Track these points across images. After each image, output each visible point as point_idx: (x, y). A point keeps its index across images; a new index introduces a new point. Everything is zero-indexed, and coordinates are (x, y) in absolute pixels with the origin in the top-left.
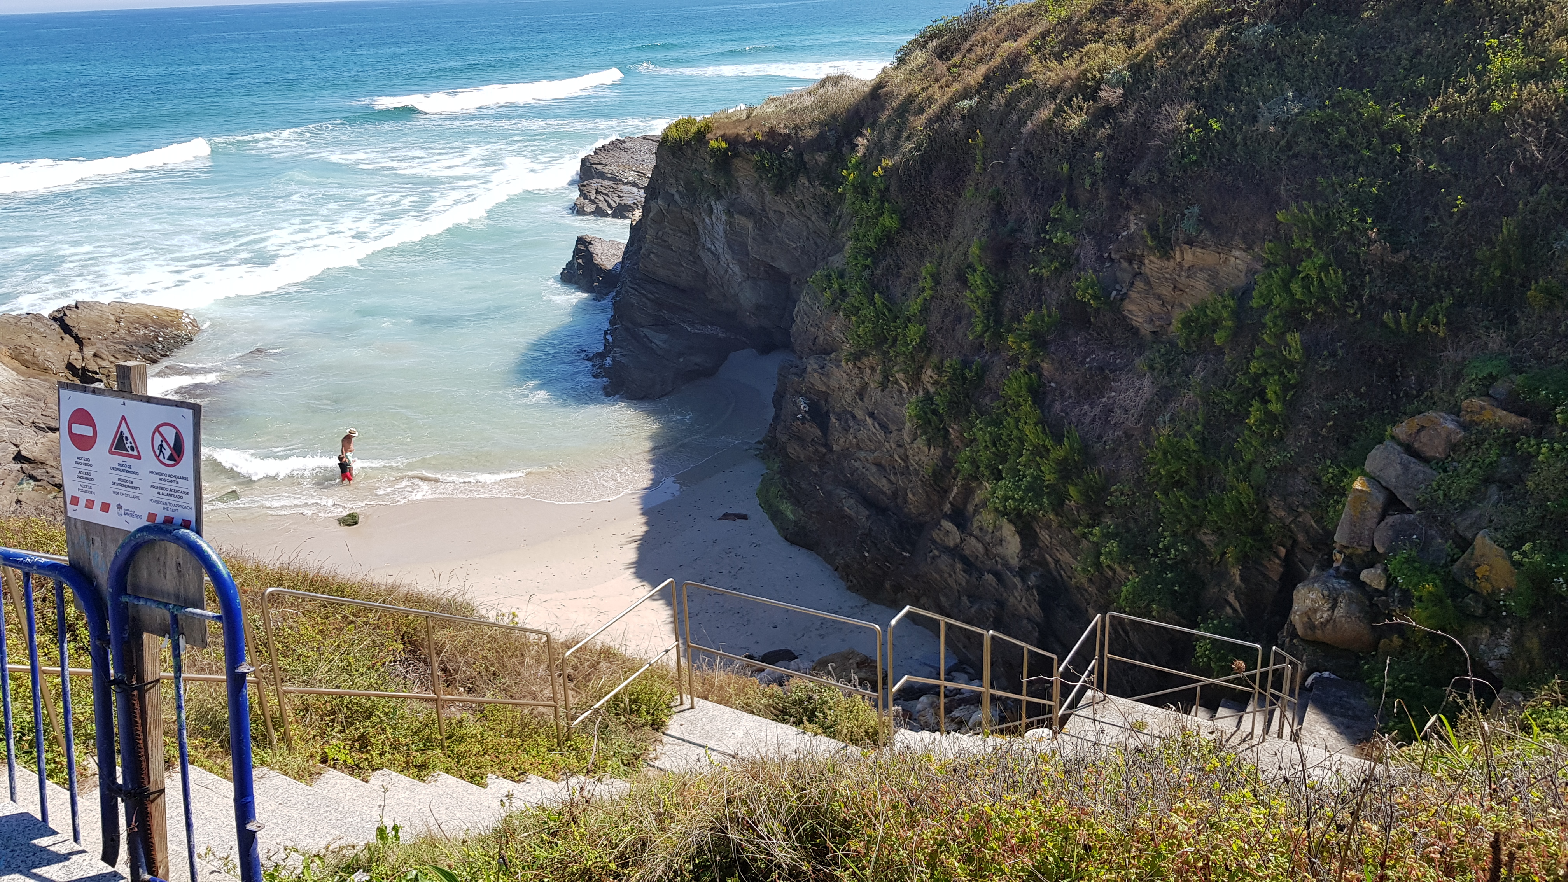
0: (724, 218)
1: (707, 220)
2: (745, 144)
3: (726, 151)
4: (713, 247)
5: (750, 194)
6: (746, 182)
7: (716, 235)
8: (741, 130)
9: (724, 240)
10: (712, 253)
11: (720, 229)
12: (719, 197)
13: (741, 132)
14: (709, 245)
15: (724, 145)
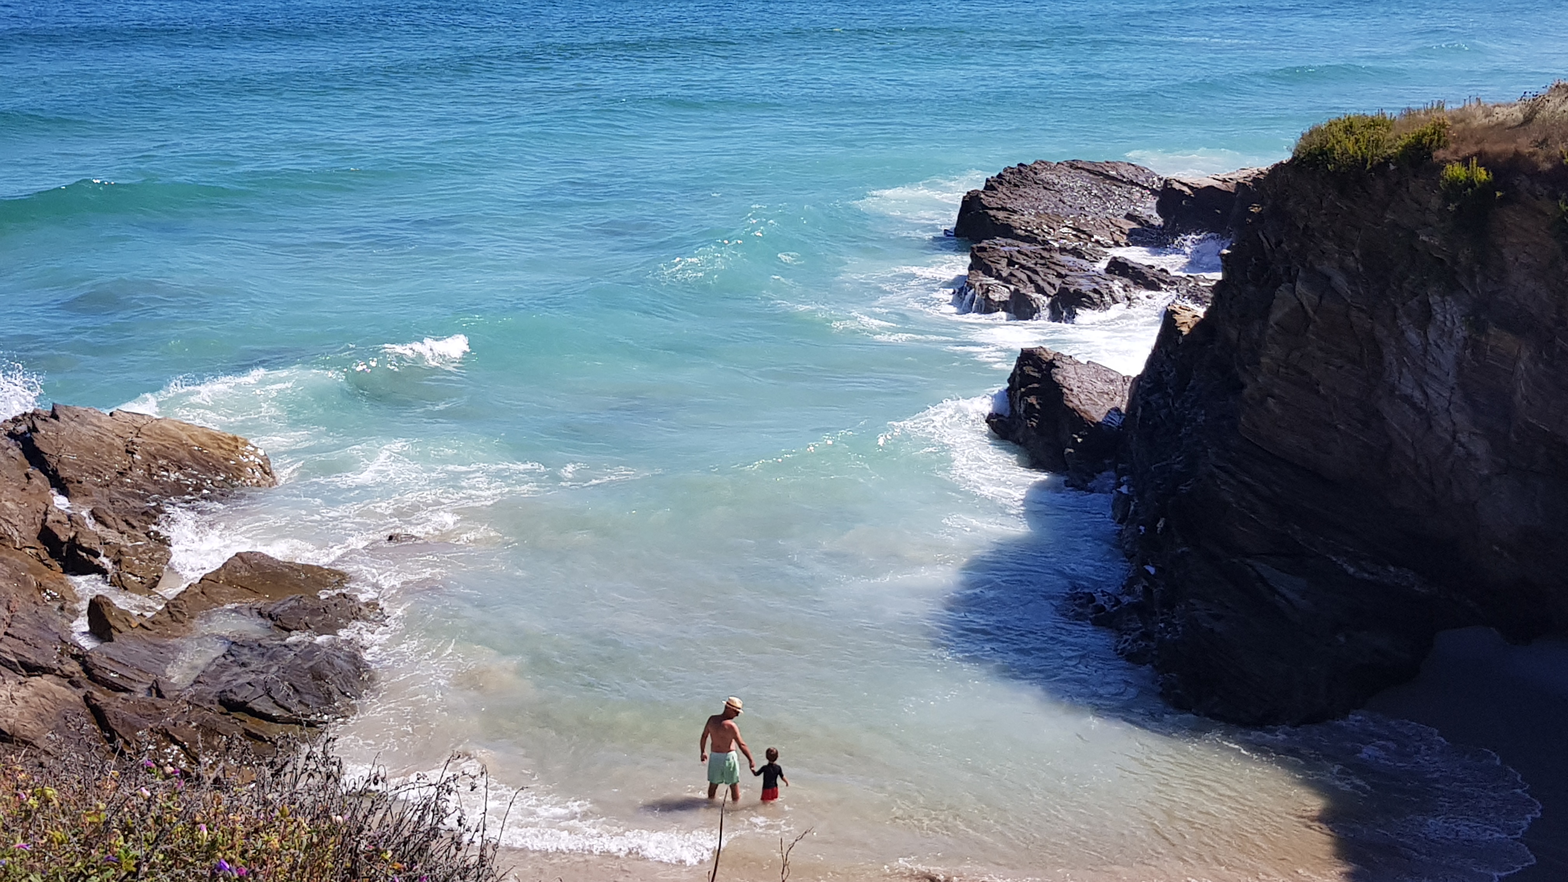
0: (1461, 333)
1: (1412, 335)
2: (1535, 174)
3: (1487, 189)
4: (1417, 395)
5: (1531, 285)
6: (1523, 258)
7: (1431, 369)
8: (1524, 144)
9: (1451, 380)
10: (1414, 405)
11: (1448, 357)
12: (1452, 287)
13: (1526, 150)
14: (1408, 387)
15: (1482, 175)
